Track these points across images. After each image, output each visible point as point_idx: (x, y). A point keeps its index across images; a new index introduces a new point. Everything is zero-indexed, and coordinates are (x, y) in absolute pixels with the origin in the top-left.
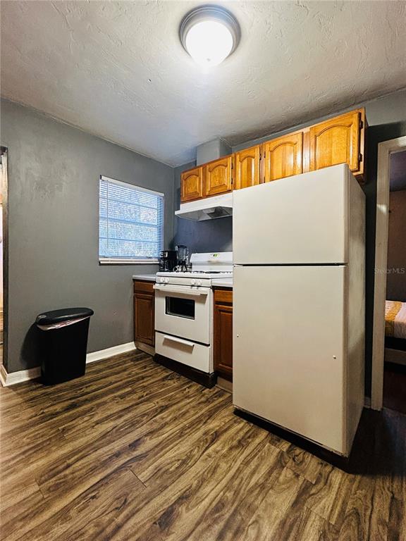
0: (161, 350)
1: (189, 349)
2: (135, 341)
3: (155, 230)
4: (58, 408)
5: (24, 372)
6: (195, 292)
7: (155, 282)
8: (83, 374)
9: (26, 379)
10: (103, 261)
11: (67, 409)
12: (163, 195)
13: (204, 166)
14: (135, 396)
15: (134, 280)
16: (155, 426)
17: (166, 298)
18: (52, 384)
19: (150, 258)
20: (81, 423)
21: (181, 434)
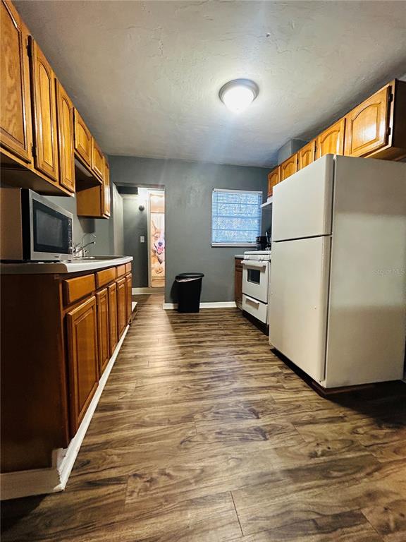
0: (245, 307)
1: (256, 306)
2: (236, 301)
3: (256, 221)
4: (179, 321)
5: (172, 304)
6: (260, 264)
7: (243, 259)
8: (198, 312)
9: (172, 308)
10: (214, 244)
11: (181, 323)
12: (261, 192)
13: (281, 166)
14: (217, 327)
15: (236, 258)
16: (217, 339)
17: (248, 270)
18: (181, 313)
19: (251, 242)
20: (184, 329)
21: (227, 346)
